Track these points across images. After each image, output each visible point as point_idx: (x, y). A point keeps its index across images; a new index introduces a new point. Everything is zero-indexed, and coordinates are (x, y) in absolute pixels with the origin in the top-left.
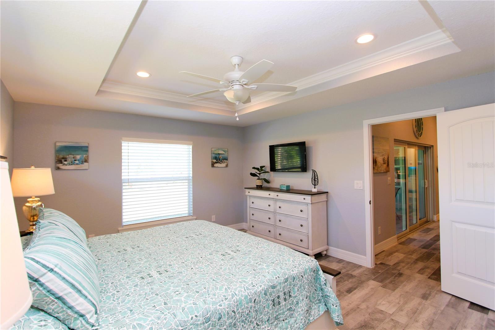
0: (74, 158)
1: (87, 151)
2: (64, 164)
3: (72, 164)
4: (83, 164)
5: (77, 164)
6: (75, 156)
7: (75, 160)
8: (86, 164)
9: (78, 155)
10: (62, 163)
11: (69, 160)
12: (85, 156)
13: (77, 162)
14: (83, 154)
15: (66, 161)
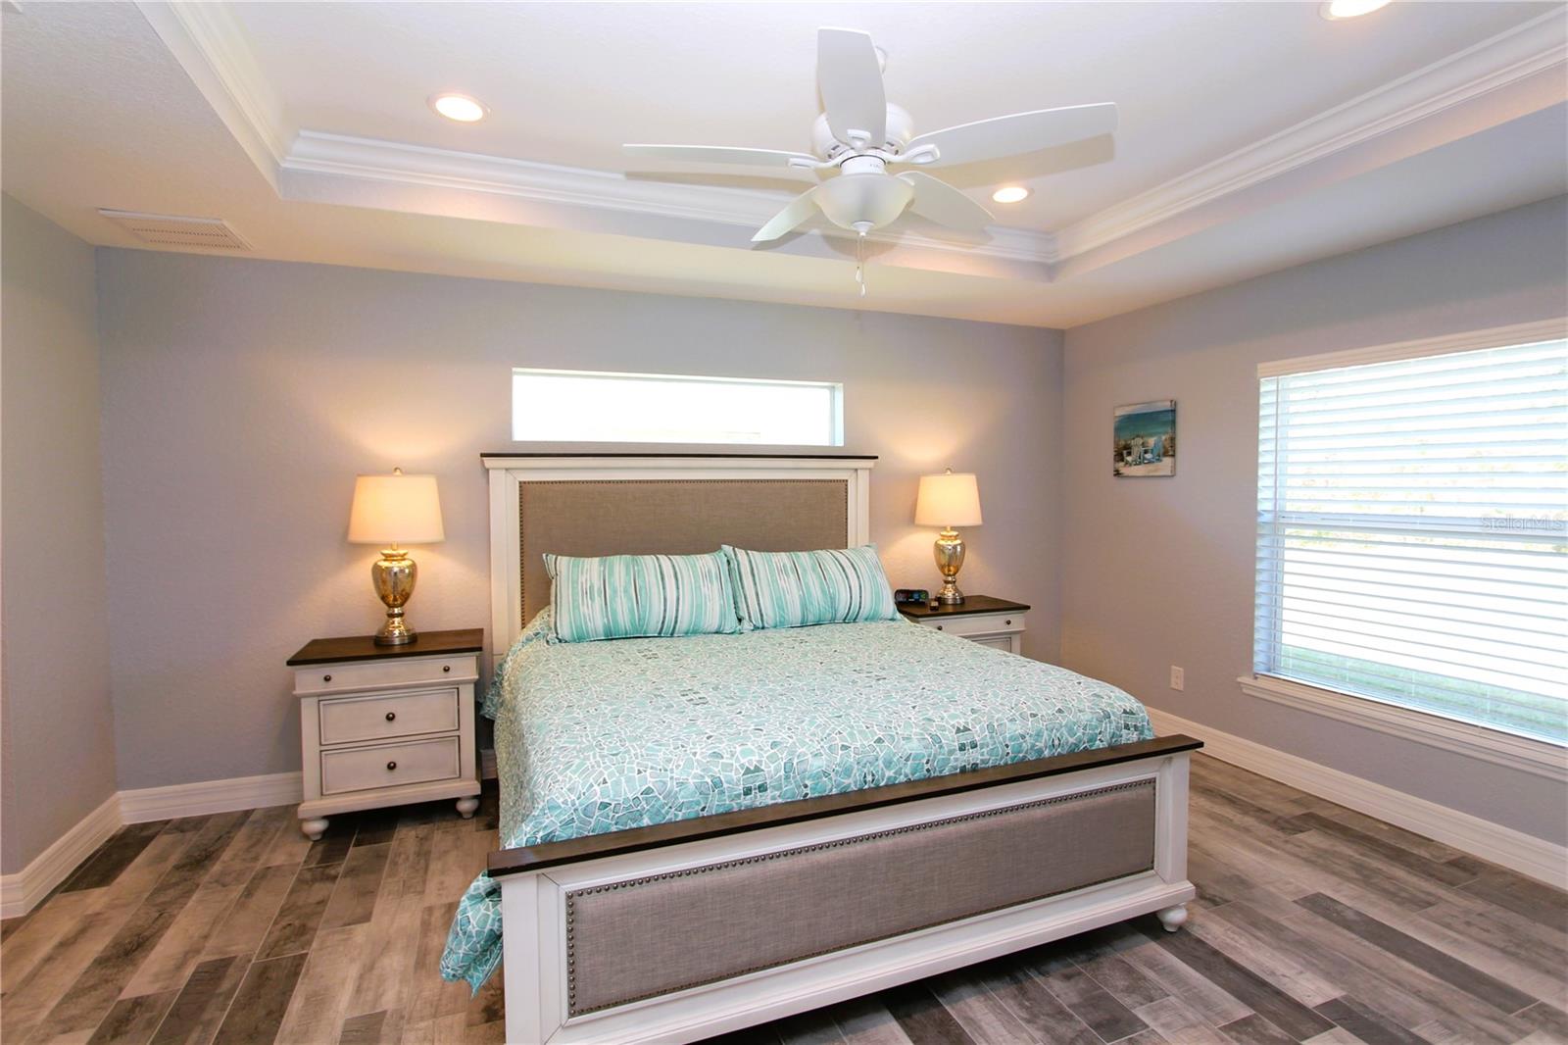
0: (1143, 444)
1: (1173, 423)
2: (1127, 463)
3: (1140, 464)
4: (1161, 461)
5: (1150, 462)
6: (1145, 439)
7: (1146, 452)
8: (1167, 461)
9: (1151, 435)
10: (1122, 460)
11: (1136, 451)
12: (1164, 438)
13: (1148, 456)
14: (1160, 433)
15: (1129, 454)
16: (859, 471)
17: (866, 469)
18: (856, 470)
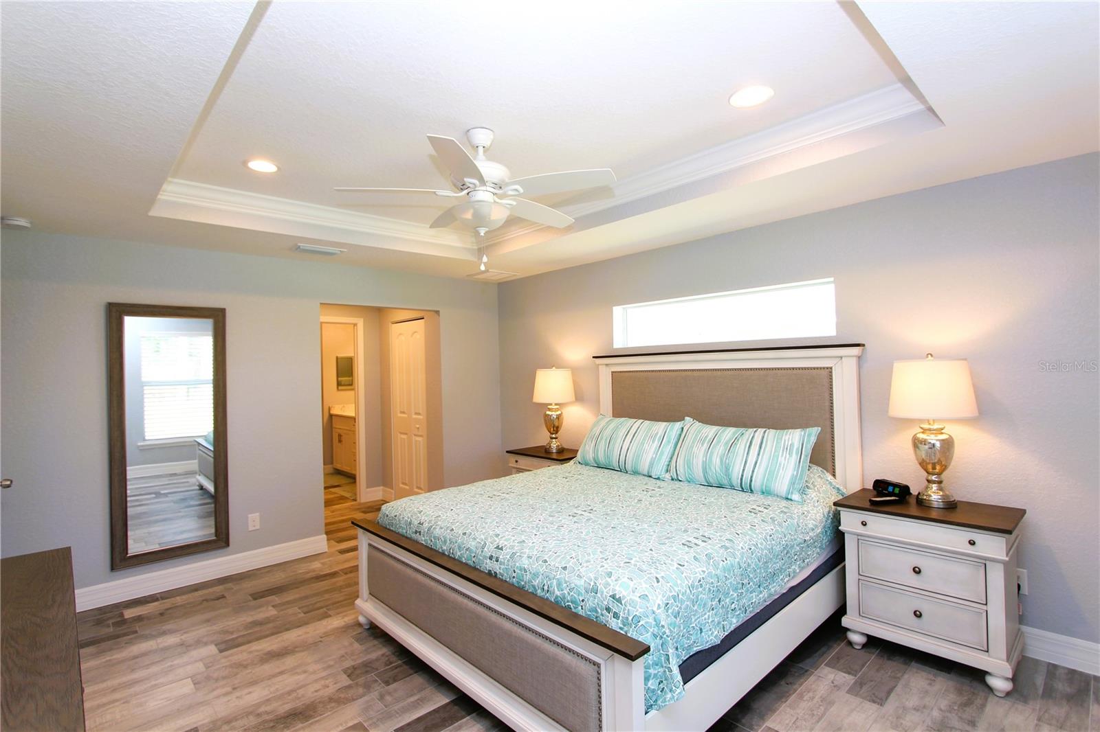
16: (843, 358)
17: (853, 356)
18: (841, 357)
